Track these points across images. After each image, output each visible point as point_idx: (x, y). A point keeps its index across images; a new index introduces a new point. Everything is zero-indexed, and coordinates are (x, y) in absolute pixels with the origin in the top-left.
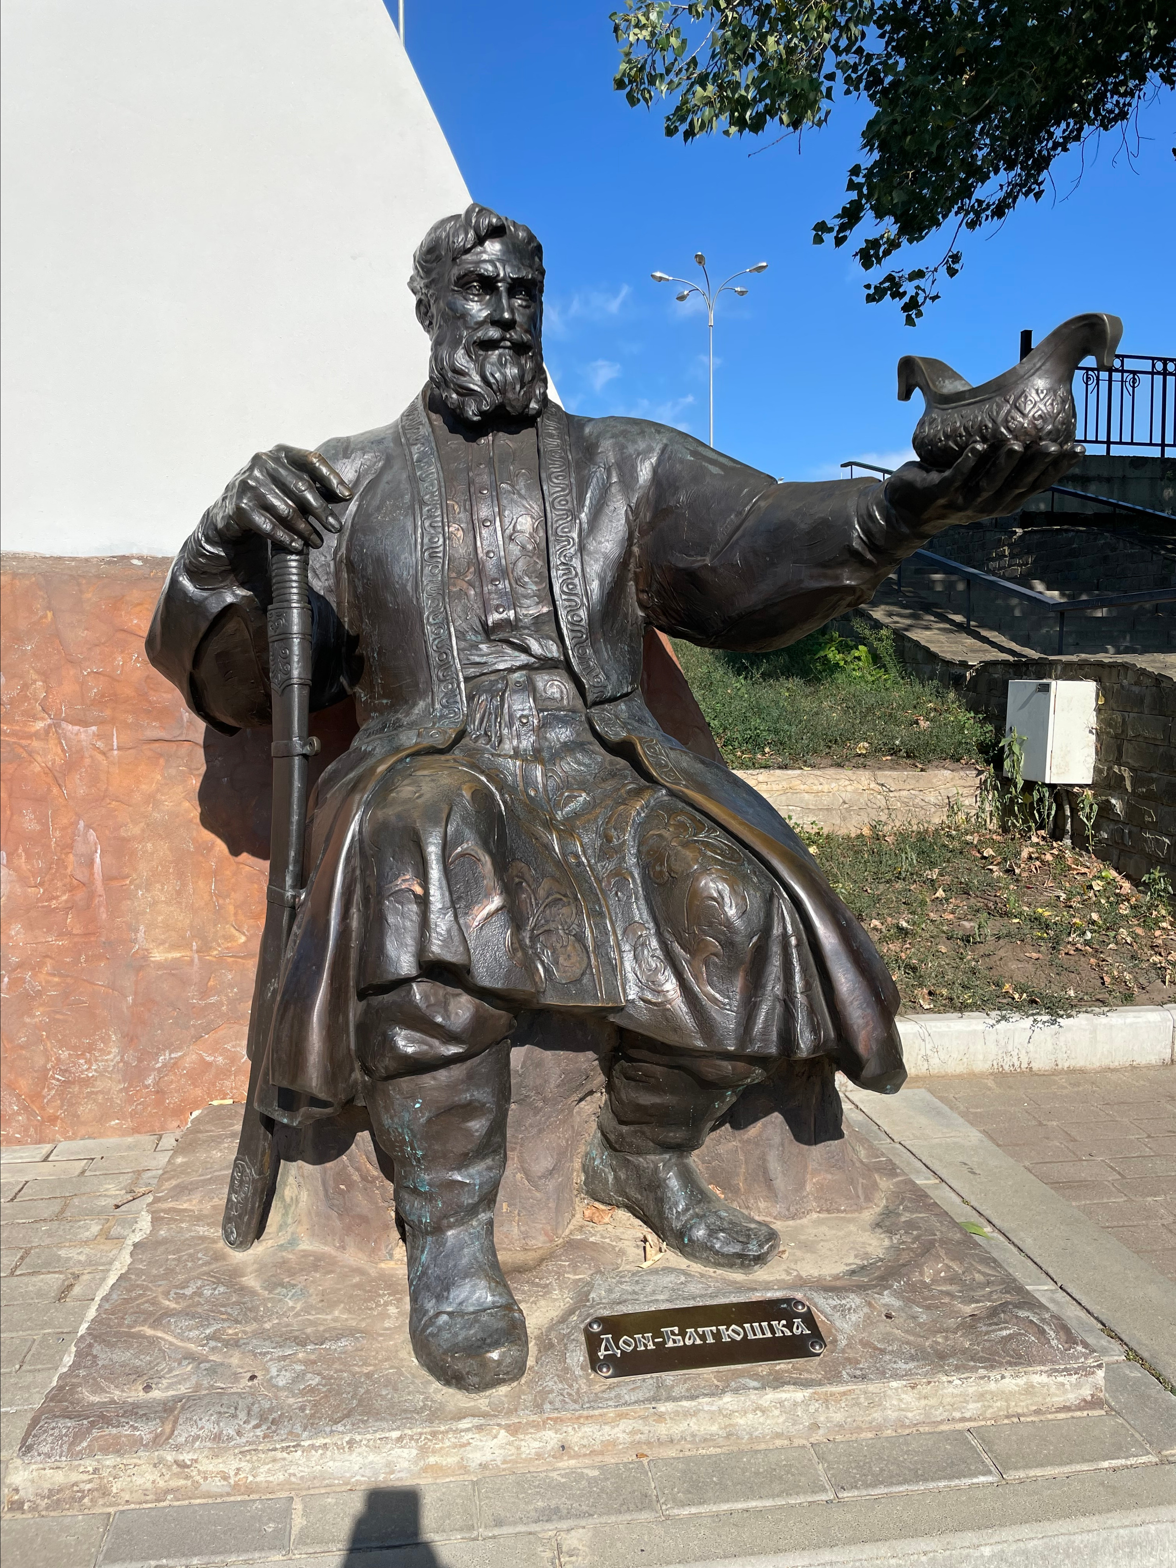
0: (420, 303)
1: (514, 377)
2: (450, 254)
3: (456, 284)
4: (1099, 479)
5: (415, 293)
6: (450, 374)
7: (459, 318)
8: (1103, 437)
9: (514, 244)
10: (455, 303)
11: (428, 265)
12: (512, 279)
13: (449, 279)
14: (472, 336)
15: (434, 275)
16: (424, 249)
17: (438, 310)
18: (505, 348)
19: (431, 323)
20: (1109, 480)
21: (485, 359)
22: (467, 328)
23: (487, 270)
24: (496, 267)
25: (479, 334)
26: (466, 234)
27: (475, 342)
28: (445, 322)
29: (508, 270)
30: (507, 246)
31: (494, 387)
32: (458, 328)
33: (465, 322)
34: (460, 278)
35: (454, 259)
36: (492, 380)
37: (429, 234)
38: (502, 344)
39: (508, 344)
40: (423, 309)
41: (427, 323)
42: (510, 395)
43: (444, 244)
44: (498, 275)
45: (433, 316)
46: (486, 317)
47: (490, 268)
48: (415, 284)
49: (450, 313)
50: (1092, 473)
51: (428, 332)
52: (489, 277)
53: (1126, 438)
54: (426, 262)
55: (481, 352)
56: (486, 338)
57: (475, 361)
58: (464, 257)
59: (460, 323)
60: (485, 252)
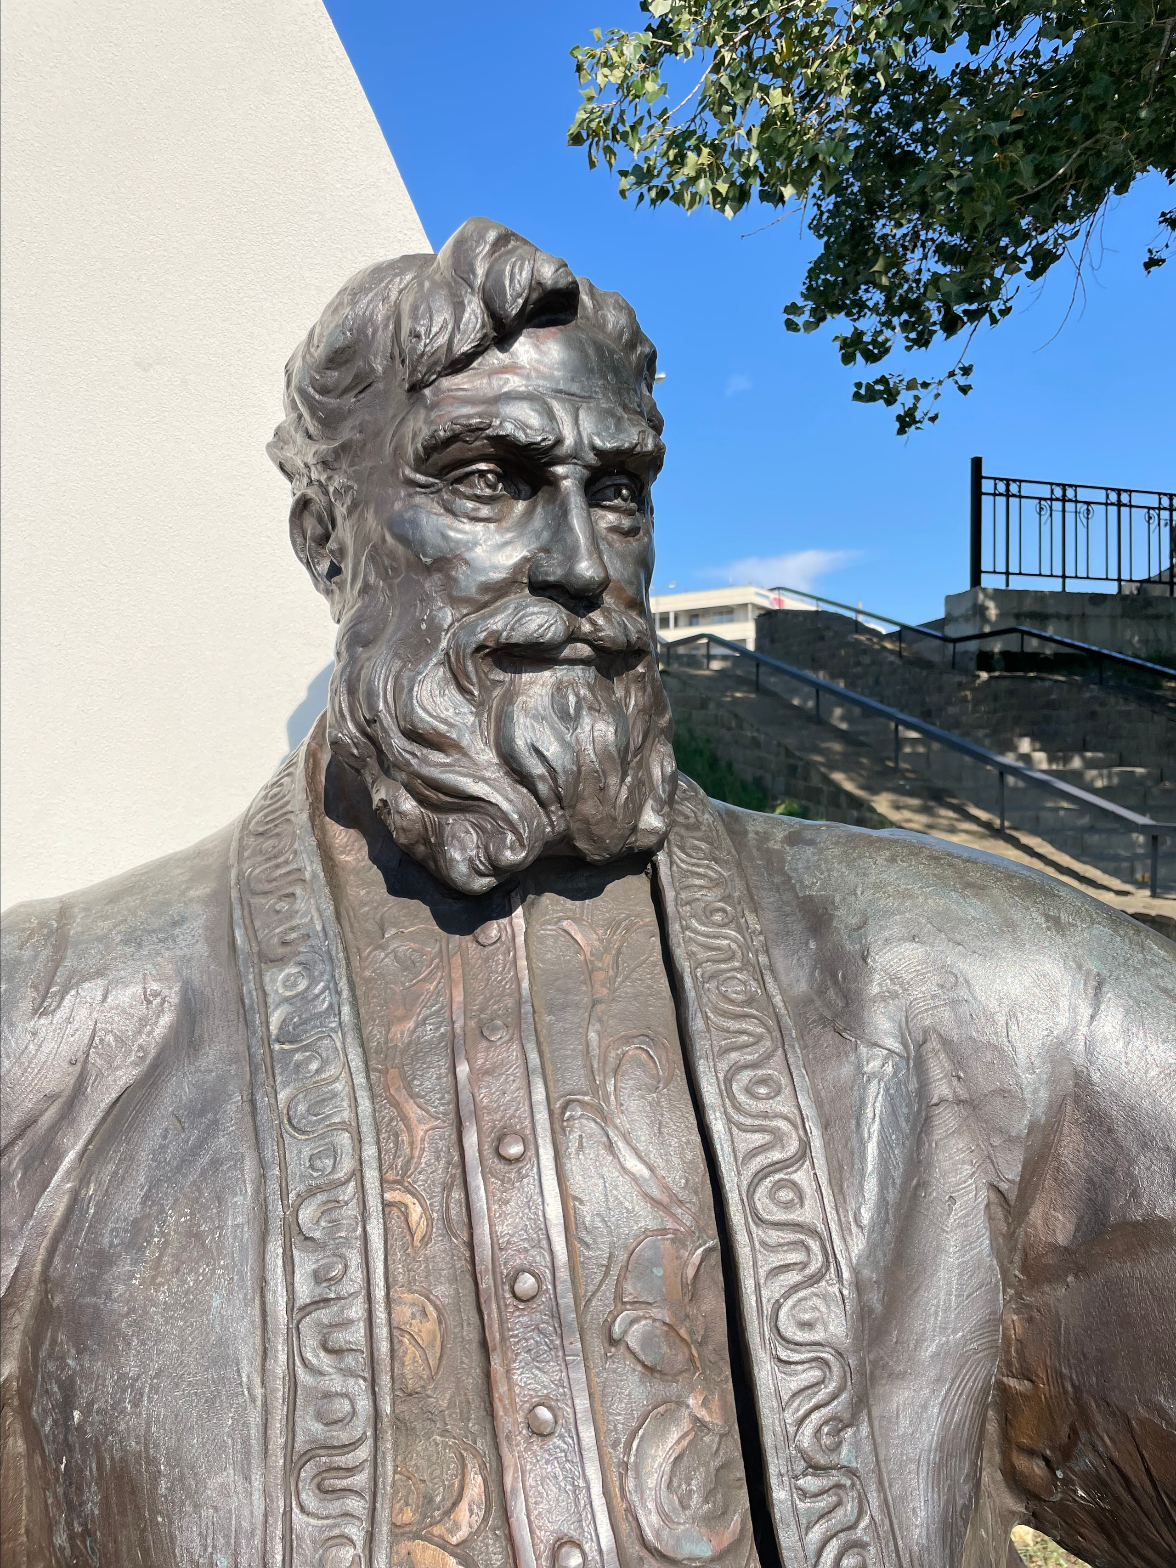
0: (302, 506)
1: (604, 755)
2: (403, 372)
3: (420, 464)
4: (1058, 616)
5: (289, 476)
6: (398, 742)
7: (428, 570)
8: (1058, 571)
9: (599, 348)
10: (415, 523)
11: (332, 402)
12: (599, 453)
13: (398, 451)
14: (471, 629)
15: (347, 433)
16: (319, 353)
17: (362, 539)
18: (572, 662)
19: (335, 571)
20: (1068, 618)
21: (509, 697)
22: (454, 601)
23: (524, 426)
24: (550, 415)
25: (497, 623)
26: (458, 308)
27: (480, 648)
28: (384, 575)
29: (587, 424)
30: (583, 351)
31: (543, 788)
32: (426, 599)
33: (450, 582)
34: (435, 447)
35: (415, 388)
36: (537, 769)
37: (334, 308)
38: (567, 652)
39: (584, 650)
40: (311, 525)
41: (324, 567)
42: (589, 808)
43: (383, 338)
44: (559, 441)
45: (341, 552)
46: (517, 568)
47: (534, 419)
48: (289, 453)
49: (400, 549)
50: (1051, 610)
51: (328, 592)
52: (530, 447)
53: (1082, 573)
54: (324, 391)
55: (499, 675)
56: (518, 637)
57: (480, 706)
58: (447, 383)
59: (431, 584)
60: (513, 368)
